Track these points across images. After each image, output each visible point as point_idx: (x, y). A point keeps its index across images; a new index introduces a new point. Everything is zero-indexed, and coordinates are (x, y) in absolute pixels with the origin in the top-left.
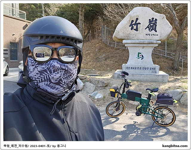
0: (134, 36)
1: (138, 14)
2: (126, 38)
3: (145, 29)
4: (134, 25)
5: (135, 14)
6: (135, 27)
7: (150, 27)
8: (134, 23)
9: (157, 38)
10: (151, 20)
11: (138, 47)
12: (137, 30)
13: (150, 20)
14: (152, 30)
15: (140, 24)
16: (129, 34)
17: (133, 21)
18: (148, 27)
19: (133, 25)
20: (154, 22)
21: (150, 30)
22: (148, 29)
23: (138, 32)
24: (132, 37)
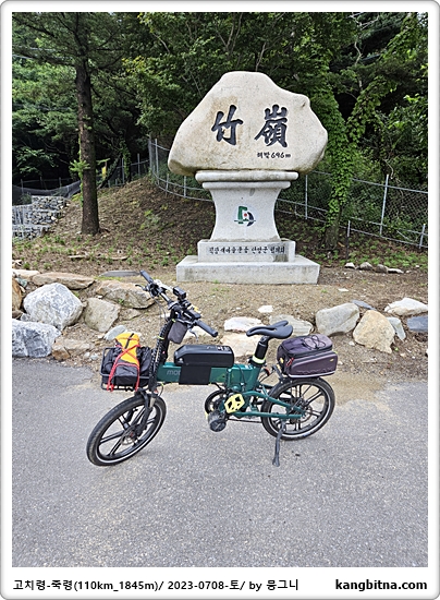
0: (226, 158)
1: (234, 94)
2: (205, 165)
3: (257, 138)
5: (226, 94)
6: (227, 134)
7: (268, 132)
8: (224, 120)
10: (271, 112)
11: (237, 192)
13: (267, 110)
14: (273, 141)
15: (241, 122)
16: (212, 152)
19: (223, 128)
20: (279, 118)
21: (270, 142)
22: (262, 137)
23: (236, 147)
24: (221, 162)
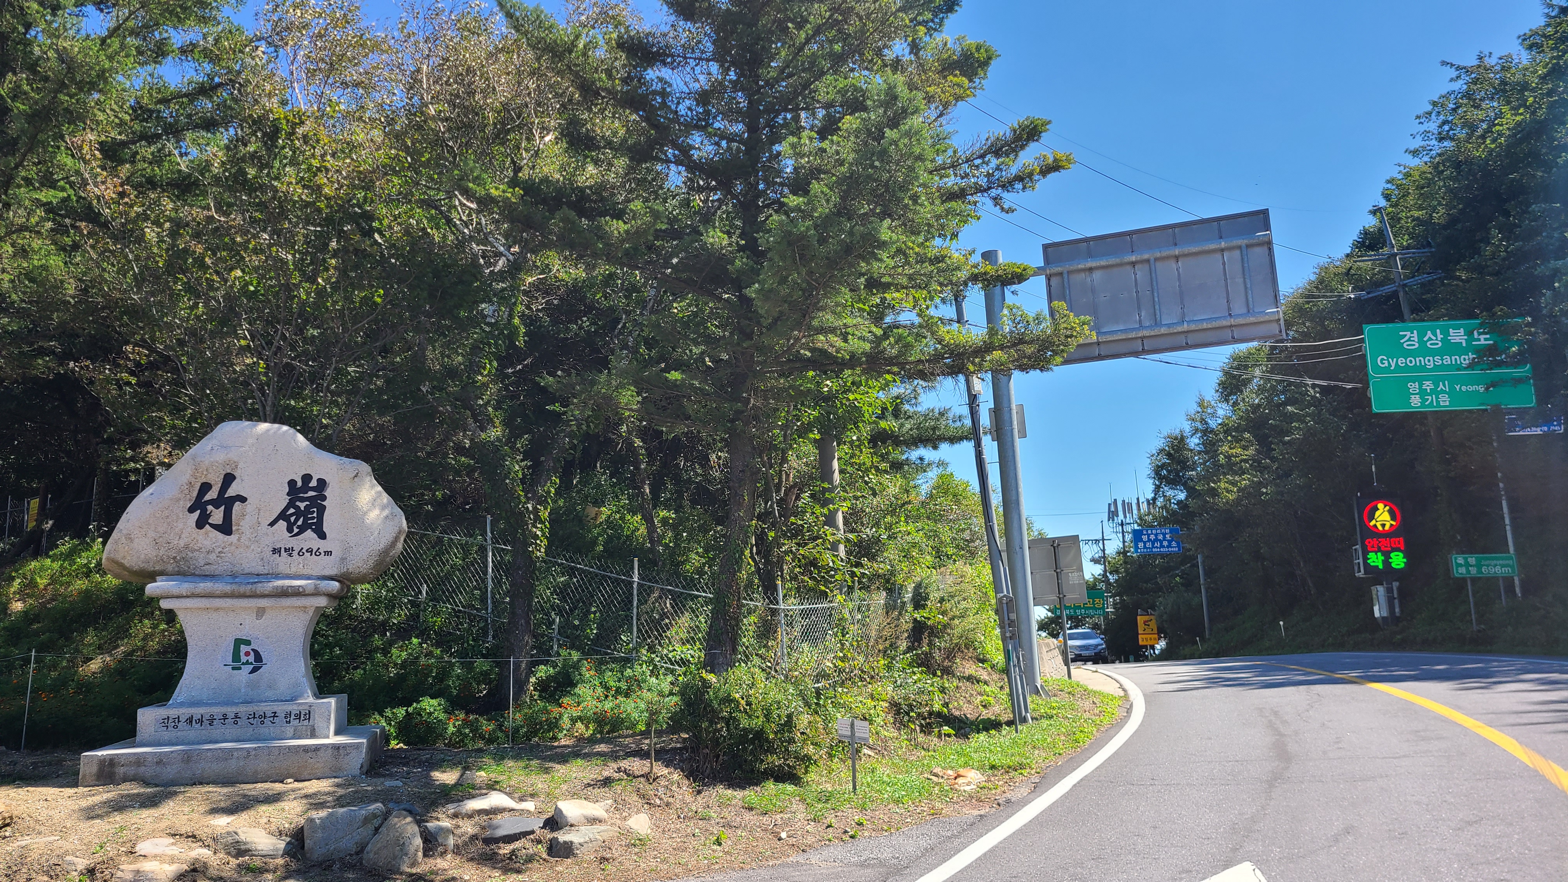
0: (213, 557)
1: (233, 455)
2: (170, 568)
3: (272, 524)
4: (215, 504)
5: (220, 457)
6: (217, 516)
7: (292, 515)
8: (212, 495)
9: (328, 565)
10: (299, 484)
12: (226, 528)
13: (292, 483)
14: (302, 530)
15: (243, 499)
16: (187, 547)
17: (206, 487)
18: (283, 516)
19: (210, 508)
20: (311, 494)
21: (296, 530)
22: (282, 524)
23: (233, 538)
24: (202, 563)
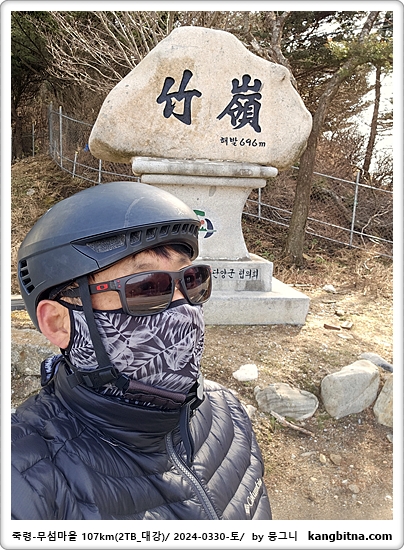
0: (177, 142)
2: (145, 149)
3: (220, 117)
4: (177, 96)
5: (179, 54)
6: (179, 108)
7: (236, 110)
8: (175, 88)
9: (261, 154)
10: (241, 84)
11: (192, 190)
12: (186, 118)
13: (235, 81)
14: (242, 123)
15: (199, 94)
16: (157, 132)
17: (170, 81)
18: (228, 110)
20: (250, 92)
22: (228, 117)
23: (192, 127)
24: (169, 147)
